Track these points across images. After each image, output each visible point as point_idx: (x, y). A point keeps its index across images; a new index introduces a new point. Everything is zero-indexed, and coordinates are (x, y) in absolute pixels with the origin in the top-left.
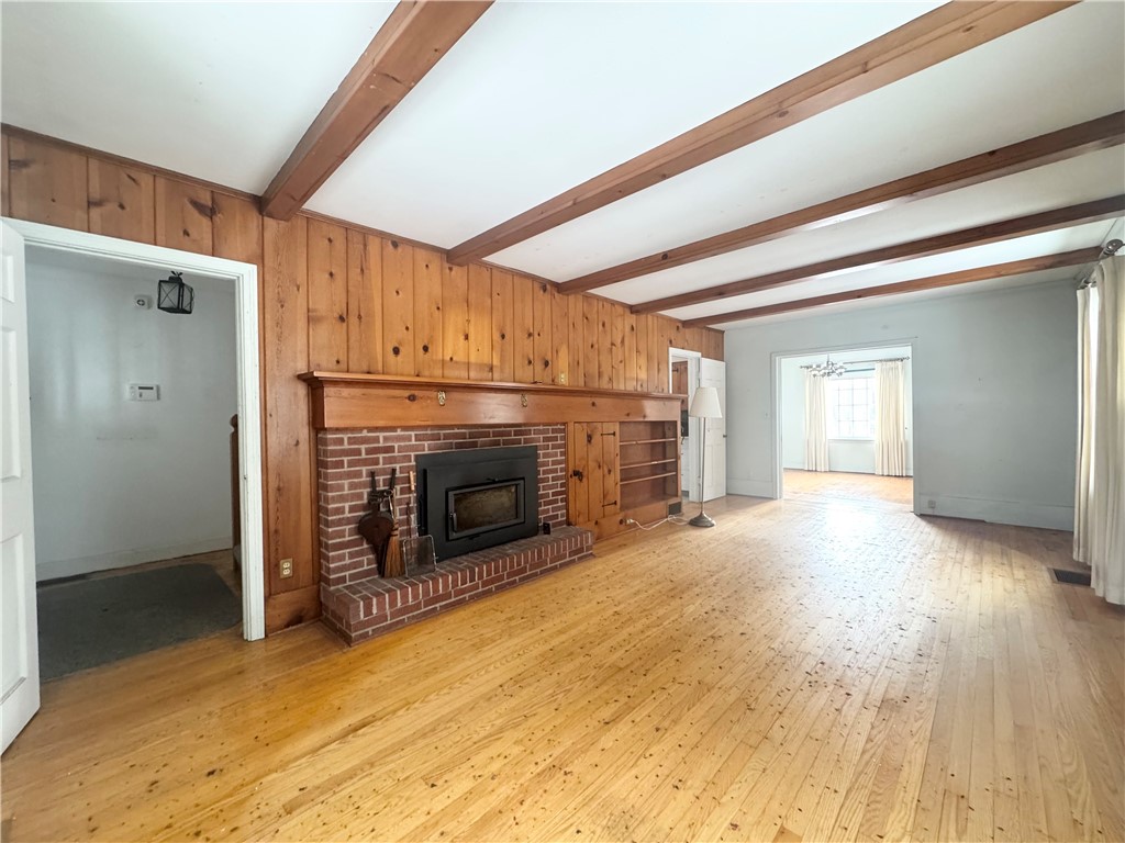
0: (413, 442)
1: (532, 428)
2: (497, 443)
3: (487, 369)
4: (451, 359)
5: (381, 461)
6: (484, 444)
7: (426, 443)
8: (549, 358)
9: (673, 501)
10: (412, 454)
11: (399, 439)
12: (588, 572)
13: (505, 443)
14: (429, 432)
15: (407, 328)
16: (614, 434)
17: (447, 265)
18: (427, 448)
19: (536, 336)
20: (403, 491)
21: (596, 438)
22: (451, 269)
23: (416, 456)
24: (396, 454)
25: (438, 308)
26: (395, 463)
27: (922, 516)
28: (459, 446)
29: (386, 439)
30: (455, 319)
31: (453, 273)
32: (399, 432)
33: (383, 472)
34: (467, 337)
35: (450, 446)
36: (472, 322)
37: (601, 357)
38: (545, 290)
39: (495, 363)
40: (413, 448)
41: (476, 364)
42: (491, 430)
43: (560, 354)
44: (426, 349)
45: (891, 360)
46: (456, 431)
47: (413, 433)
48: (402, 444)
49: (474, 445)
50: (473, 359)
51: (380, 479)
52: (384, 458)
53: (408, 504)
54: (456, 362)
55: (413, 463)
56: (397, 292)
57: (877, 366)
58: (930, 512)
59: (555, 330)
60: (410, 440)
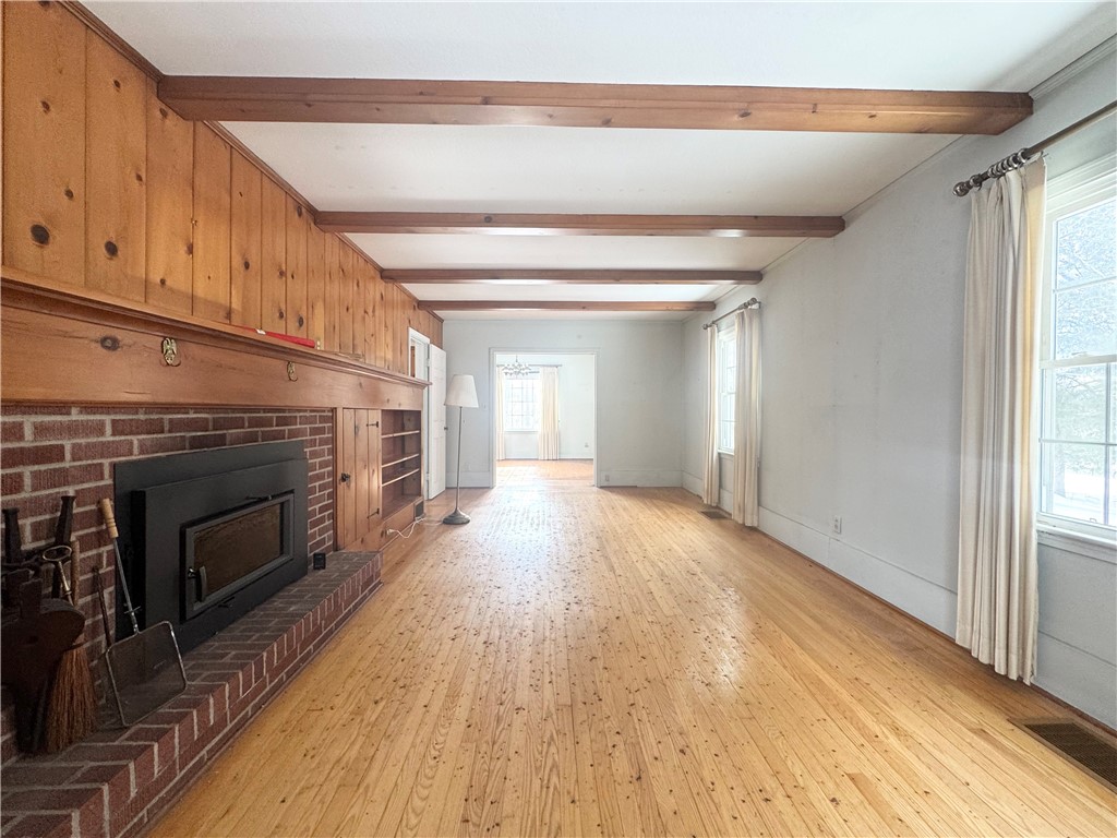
0: (108, 437)
1: (298, 415)
3: (222, 313)
4: (163, 282)
5: (27, 481)
6: (238, 440)
7: (135, 439)
8: (304, 315)
9: (418, 501)
10: (106, 462)
11: (72, 430)
12: (396, 606)
14: (142, 417)
15: (69, 194)
17: (157, 104)
18: (136, 447)
19: (289, 276)
20: (86, 543)
22: (164, 114)
23: (114, 466)
24: (67, 464)
25: (139, 178)
26: (66, 483)
27: (601, 487)
28: (197, 443)
29: (40, 430)
30: (169, 211)
31: (167, 122)
32: (75, 415)
33: (36, 506)
34: (190, 250)
35: (179, 444)
36: (200, 224)
37: (355, 325)
38: (300, 214)
39: (234, 306)
40: (105, 450)
41: (207, 302)
42: (246, 415)
43: (316, 311)
44: (112, 249)
45: (551, 366)
46: (192, 415)
47: (107, 419)
48: (83, 441)
49: (221, 440)
50: (200, 292)
51: (26, 523)
52: (35, 475)
53: (95, 570)
54: (171, 290)
55: (108, 481)
56: (46, 106)
57: (541, 369)
58: (606, 484)
59: (310, 275)
60: (102, 433)
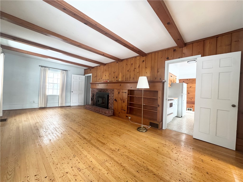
2: (104, 92)
13: (105, 92)
16: (126, 93)
21: (121, 93)
